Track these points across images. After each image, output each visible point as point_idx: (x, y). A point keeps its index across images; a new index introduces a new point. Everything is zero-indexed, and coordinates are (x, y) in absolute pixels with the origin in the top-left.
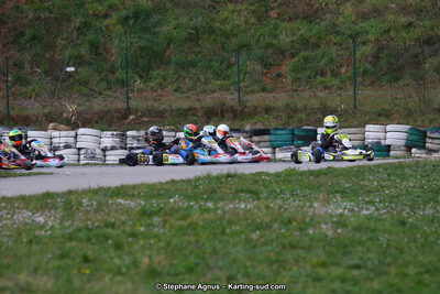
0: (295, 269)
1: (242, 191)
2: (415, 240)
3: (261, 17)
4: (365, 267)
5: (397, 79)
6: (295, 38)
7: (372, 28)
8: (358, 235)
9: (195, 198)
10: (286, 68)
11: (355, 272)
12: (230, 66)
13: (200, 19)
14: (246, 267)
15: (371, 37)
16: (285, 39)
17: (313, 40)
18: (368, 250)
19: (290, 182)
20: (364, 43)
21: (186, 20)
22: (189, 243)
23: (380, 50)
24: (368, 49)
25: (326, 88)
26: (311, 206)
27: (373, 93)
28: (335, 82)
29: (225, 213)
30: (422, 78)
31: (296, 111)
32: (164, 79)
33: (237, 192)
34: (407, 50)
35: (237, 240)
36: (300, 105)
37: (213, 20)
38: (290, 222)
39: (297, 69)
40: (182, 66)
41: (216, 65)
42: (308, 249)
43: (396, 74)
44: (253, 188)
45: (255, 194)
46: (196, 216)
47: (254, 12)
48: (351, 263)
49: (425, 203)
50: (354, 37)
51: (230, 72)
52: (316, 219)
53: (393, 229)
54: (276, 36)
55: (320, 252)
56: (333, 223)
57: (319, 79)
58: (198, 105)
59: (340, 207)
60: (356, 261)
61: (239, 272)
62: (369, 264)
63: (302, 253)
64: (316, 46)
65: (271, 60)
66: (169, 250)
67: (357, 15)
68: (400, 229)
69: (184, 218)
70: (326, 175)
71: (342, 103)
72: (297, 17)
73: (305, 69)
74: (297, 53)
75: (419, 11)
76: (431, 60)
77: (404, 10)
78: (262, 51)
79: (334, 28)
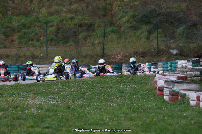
0: (19, 129)
2: (74, 116)
3: (4, 14)
4: (51, 128)
5: (66, 42)
6: (20, 23)
7: (55, 19)
8: (48, 113)
10: (16, 37)
11: (47, 130)
15: (55, 23)
16: (15, 24)
17: (28, 25)
18: (53, 120)
19: (17, 89)
20: (51, 26)
23: (59, 29)
24: (52, 29)
25: (34, 46)
26: (27, 100)
27: (55, 49)
28: (38, 44)
30: (78, 42)
31: (20, 57)
34: (71, 30)
36: (22, 54)
38: (17, 107)
39: (20, 38)
42: (25, 120)
43: (65, 40)
48: (45, 126)
49: (79, 99)
50: (46, 23)
52: (29, 106)
53: (64, 111)
54: (11, 23)
55: (31, 121)
56: (37, 108)
57: (31, 42)
59: (40, 101)
60: (47, 125)
62: (53, 127)
63: (22, 122)
64: (29, 27)
65: (8, 33)
67: (48, 14)
68: (67, 110)
70: (34, 86)
71: (41, 53)
72: (20, 14)
73: (24, 38)
74: (21, 30)
75: (76, 12)
76: (82, 34)
77: (70, 11)
78: (4, 29)
79: (37, 19)
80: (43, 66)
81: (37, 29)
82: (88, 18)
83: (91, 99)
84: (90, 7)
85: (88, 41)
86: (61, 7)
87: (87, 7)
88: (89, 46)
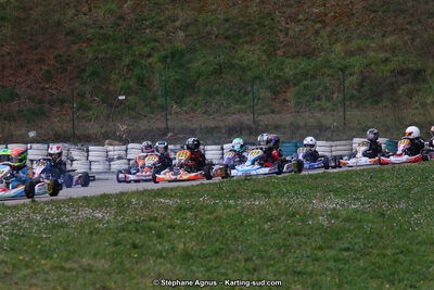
0: (298, 251)
1: (256, 191)
2: (392, 228)
3: (271, 55)
4: (353, 250)
5: (377, 102)
6: (297, 71)
7: (357, 62)
8: (347, 224)
9: (219, 197)
10: (291, 94)
11: (345, 254)
12: (246, 93)
13: (222, 57)
14: (260, 250)
15: (357, 70)
16: (289, 72)
17: (311, 72)
18: (356, 236)
19: (294, 184)
20: (351, 75)
21: (211, 58)
22: (215, 232)
23: (364, 79)
24: (354, 79)
25: (322, 109)
26: (311, 202)
27: (358, 113)
28: (329, 105)
29: (243, 208)
30: (396, 101)
31: (298, 128)
32: (196, 104)
33: (252, 192)
34: (385, 80)
35: (253, 229)
36: (301, 124)
37: (233, 58)
38: (294, 215)
39: (298, 95)
40: (209, 93)
41: (235, 92)
42: (308, 236)
43: (376, 98)
44: (265, 189)
45: (267, 194)
46: (220, 211)
47: (264, 51)
48: (343, 246)
49: (400, 199)
50: (343, 69)
51: (246, 98)
52: (315, 212)
53: (375, 220)
54: (282, 70)
55: (319, 239)
56: (328, 215)
57: (317, 102)
58: (222, 124)
59: (332, 203)
60: (346, 245)
61: (254, 255)
62: (357, 247)
63: (304, 239)
64: (313, 77)
65: (278, 88)
66: (200, 239)
67: (346, 54)
68: (380, 219)
69: (211, 213)
70: (322, 177)
71: (334, 121)
72: (298, 55)
73: (305, 96)
74: (299, 83)
75: (393, 49)
76: (403, 87)
77: (382, 48)
78: (271, 82)
79: (328, 63)
80: (338, 143)
81: (327, 81)
82: (415, 59)
83: (420, 199)
84: (418, 40)
85: (414, 99)
86: (368, 41)
87: (413, 40)
88: (417, 108)
